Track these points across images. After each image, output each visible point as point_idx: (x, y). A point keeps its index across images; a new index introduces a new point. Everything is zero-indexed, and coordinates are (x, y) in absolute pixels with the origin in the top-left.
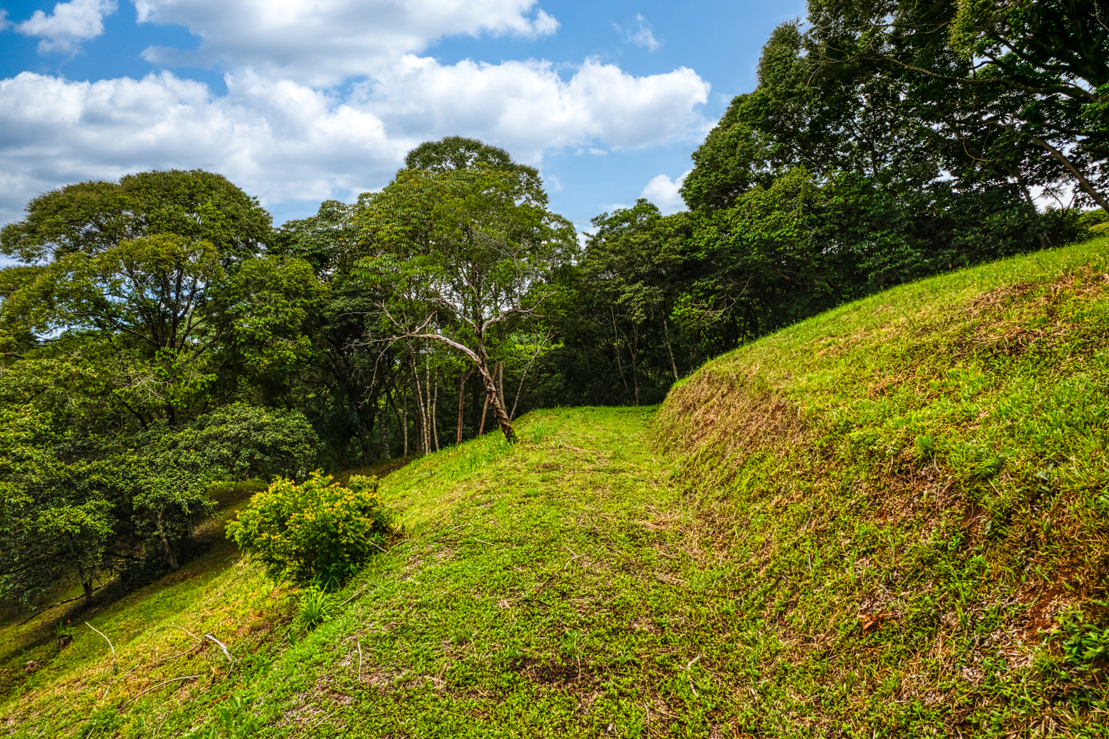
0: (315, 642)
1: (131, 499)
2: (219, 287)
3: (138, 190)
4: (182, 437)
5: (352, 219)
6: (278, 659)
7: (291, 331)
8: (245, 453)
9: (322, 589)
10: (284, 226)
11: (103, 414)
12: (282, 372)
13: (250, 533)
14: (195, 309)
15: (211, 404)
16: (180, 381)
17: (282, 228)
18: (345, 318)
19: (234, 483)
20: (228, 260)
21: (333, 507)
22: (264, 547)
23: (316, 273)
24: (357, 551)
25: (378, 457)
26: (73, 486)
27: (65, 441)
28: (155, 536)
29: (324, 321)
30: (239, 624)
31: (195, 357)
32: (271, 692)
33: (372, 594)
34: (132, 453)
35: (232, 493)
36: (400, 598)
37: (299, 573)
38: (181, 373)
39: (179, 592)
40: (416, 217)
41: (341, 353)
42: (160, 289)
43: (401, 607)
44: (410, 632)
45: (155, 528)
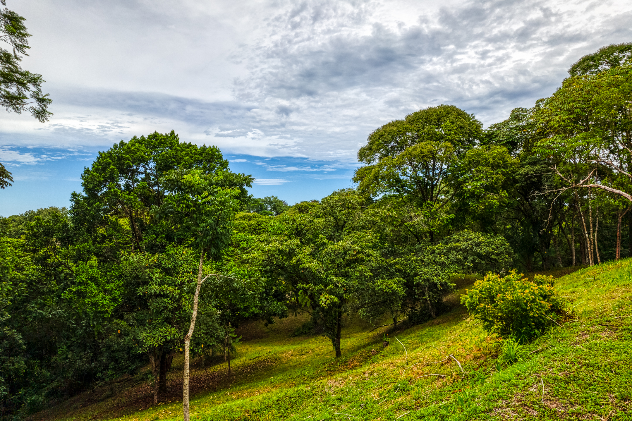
0: (512, 372)
1: (413, 279)
2: (454, 166)
3: (413, 121)
4: (437, 248)
5: (532, 117)
6: (489, 377)
7: (495, 189)
8: (470, 258)
9: (517, 342)
10: (490, 128)
11: (400, 235)
12: (491, 212)
13: (474, 303)
14: (442, 179)
15: (452, 231)
16: (436, 218)
17: (488, 129)
18: (529, 178)
19: (464, 275)
20: (459, 151)
21: (524, 293)
22: (482, 312)
23: (510, 153)
24: (540, 322)
25: (554, 265)
26: (388, 270)
27: (385, 248)
28: (424, 299)
29: (516, 181)
30: (468, 353)
31: (443, 205)
32: (486, 394)
33: (551, 350)
34: (413, 255)
35: (463, 280)
36: (572, 357)
37: (502, 330)
38: (436, 214)
39: (436, 331)
40: (578, 108)
41: (527, 200)
42: (425, 171)
43: (573, 363)
44: (580, 381)
45: (424, 295)
